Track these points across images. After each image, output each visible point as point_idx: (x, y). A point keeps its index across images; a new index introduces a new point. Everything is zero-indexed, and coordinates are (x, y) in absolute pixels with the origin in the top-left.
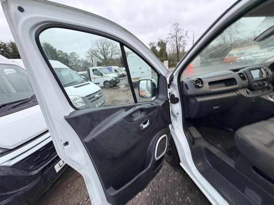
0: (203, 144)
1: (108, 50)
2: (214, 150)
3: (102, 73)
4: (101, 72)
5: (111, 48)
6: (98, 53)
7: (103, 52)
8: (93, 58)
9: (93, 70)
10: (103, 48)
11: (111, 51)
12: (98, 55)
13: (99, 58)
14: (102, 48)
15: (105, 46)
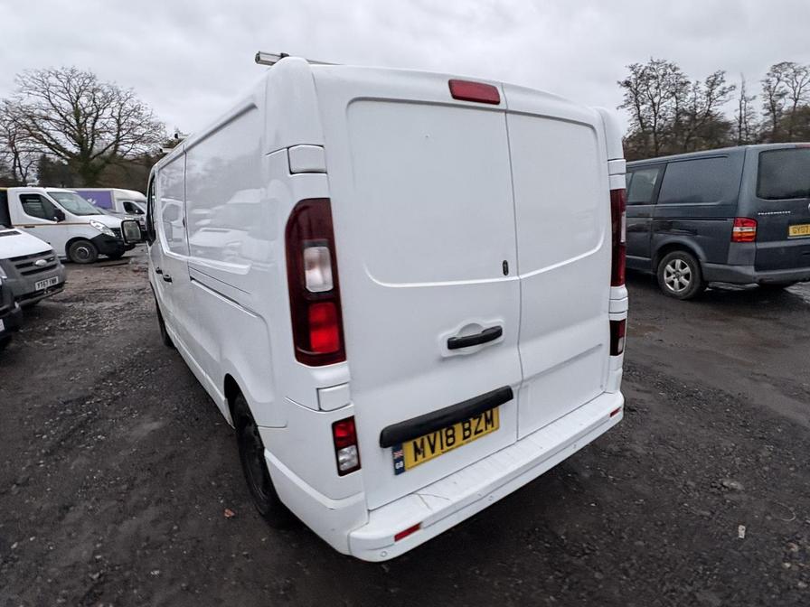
1: (99, 121)
3: (63, 210)
4: (59, 207)
5: (115, 114)
6: (46, 125)
7: (73, 122)
8: (19, 145)
9: (24, 198)
10: (76, 108)
11: (115, 126)
12: (49, 135)
13: (49, 145)
14: (67, 106)
15: (83, 100)
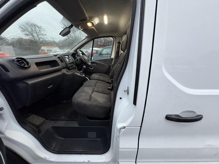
0: (49, 125)
2: (61, 124)
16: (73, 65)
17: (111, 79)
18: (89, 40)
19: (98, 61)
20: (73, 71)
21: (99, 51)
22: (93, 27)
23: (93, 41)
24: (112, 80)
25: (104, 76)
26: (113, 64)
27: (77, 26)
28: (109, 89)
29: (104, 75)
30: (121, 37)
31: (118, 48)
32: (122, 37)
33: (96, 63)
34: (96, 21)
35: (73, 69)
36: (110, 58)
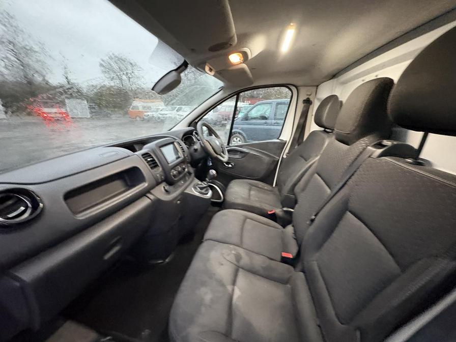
16: (184, 169)
17: (283, 207)
18: (227, 95)
19: (248, 148)
20: (183, 184)
21: (241, 109)
22: (244, 66)
23: (236, 96)
24: (285, 209)
25: (261, 188)
26: (285, 157)
27: (200, 66)
28: (284, 260)
29: (261, 184)
30: (314, 86)
31: (305, 115)
32: (317, 86)
33: (241, 152)
34: (257, 46)
35: (183, 178)
36: (278, 141)
